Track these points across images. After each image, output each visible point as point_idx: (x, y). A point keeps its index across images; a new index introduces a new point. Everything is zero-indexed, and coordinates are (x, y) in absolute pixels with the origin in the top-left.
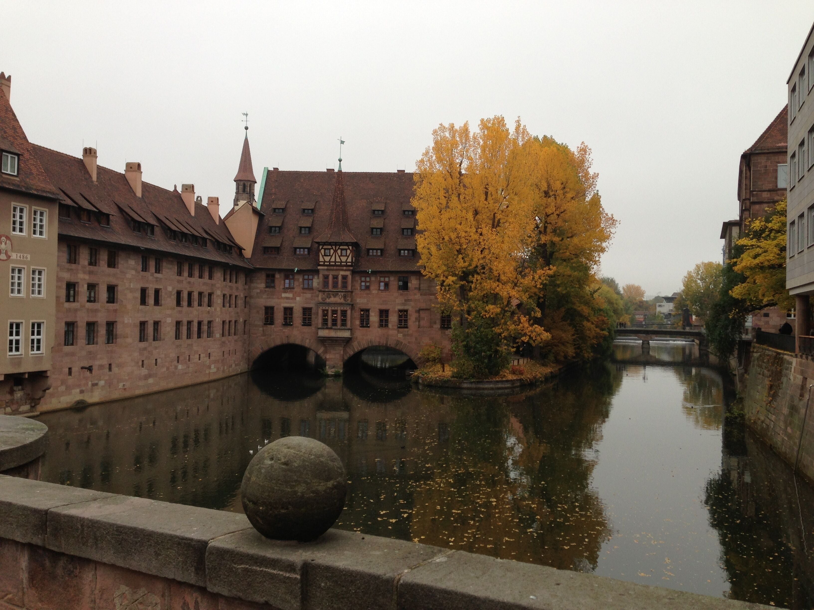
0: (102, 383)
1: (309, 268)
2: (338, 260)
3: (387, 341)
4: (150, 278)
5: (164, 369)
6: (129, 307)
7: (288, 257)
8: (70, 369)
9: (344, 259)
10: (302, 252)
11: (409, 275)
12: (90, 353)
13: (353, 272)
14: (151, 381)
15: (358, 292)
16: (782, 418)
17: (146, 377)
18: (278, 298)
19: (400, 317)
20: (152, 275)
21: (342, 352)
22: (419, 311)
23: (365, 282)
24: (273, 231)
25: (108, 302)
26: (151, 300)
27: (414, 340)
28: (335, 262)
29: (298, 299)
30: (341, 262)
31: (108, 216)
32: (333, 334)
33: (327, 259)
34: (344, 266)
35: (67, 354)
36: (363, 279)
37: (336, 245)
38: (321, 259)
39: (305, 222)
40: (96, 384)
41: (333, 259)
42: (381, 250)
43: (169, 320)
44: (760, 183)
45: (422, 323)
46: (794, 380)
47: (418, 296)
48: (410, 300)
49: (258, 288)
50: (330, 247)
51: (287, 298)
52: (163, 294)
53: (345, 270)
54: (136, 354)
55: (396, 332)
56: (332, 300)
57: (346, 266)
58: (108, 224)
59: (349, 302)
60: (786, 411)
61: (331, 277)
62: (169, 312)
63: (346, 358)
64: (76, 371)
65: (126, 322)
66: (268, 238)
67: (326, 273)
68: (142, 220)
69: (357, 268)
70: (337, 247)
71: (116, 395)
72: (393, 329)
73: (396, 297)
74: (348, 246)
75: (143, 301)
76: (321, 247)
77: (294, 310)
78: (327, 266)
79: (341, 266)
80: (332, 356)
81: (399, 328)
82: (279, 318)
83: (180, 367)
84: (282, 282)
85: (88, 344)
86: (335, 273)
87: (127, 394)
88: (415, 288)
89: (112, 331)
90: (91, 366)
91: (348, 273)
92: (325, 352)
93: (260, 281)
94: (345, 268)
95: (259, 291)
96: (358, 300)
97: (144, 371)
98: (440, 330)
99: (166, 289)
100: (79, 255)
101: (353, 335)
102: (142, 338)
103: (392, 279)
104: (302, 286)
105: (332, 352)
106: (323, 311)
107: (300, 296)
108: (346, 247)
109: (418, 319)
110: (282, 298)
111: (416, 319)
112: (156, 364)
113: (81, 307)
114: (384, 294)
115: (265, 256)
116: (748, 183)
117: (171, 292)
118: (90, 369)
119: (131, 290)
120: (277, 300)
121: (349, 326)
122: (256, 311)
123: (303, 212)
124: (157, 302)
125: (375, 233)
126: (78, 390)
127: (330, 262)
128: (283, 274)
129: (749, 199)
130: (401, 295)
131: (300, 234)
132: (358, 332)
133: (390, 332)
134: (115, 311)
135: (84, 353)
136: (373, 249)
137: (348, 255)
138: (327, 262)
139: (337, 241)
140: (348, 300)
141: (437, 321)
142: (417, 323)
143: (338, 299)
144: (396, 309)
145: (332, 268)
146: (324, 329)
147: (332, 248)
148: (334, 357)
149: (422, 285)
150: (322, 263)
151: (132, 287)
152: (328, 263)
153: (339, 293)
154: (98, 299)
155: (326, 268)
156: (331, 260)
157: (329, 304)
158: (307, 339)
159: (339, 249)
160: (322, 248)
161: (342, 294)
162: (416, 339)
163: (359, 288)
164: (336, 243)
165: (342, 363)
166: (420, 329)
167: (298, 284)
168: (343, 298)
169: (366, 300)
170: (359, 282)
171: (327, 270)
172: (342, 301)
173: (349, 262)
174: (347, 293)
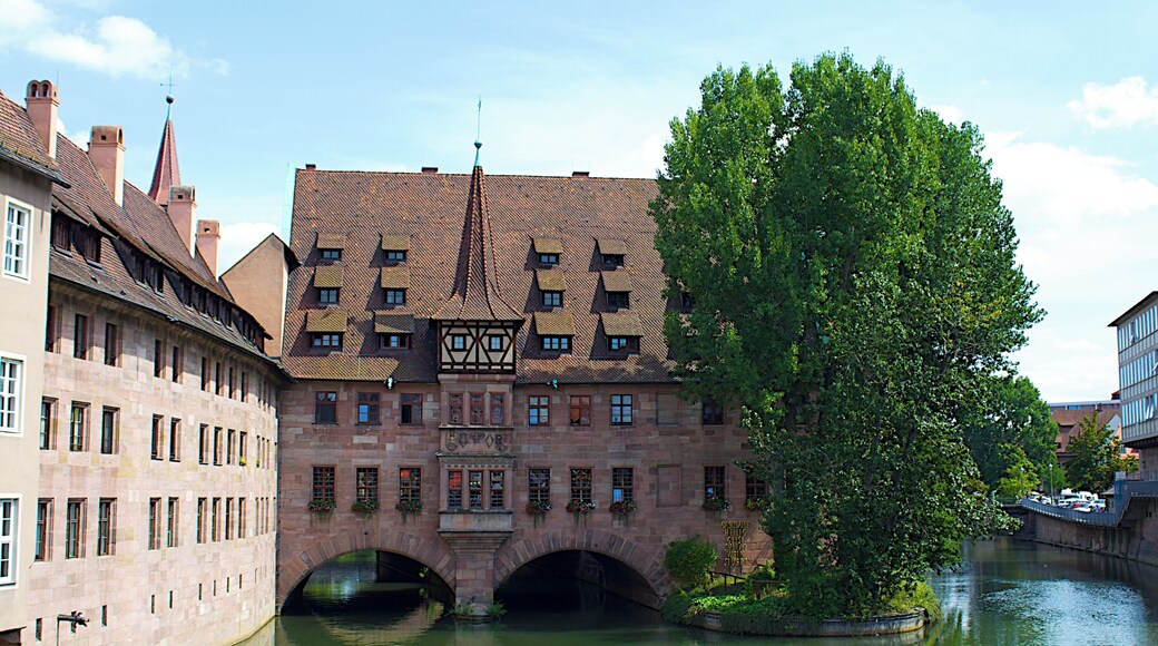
1: (417, 378)
2: (483, 359)
3: (589, 538)
4: (166, 392)
5: (183, 615)
6: (135, 463)
7: (362, 354)
8: (39, 622)
9: (496, 358)
10: (394, 342)
11: (634, 391)
12: (72, 578)
13: (516, 386)
15: (524, 429)
17: (157, 636)
18: (345, 447)
19: (616, 485)
20: (168, 385)
21: (491, 564)
22: (655, 471)
23: (538, 407)
24: (324, 299)
25: (102, 449)
26: (165, 447)
27: (648, 534)
28: (477, 363)
29: (389, 447)
30: (491, 364)
31: (98, 238)
32: (473, 524)
33: (459, 357)
34: (497, 372)
35: (37, 582)
36: (534, 401)
37: (478, 327)
38: (446, 358)
39: (391, 277)
41: (472, 358)
42: (570, 337)
43: (189, 496)
45: (663, 494)
47: (654, 438)
48: (638, 447)
49: (296, 424)
50: (465, 331)
51: (365, 446)
52: (182, 432)
53: (499, 382)
54: (144, 580)
55: (609, 516)
56: (471, 447)
57: (503, 372)
58: (98, 260)
59: (508, 452)
61: (466, 396)
62: (188, 476)
63: (499, 578)
64: (49, 624)
65: (130, 500)
66: (312, 313)
67: (456, 389)
69: (524, 377)
70: (481, 331)
72: (602, 511)
73: (608, 441)
74: (505, 328)
75: (155, 451)
76: (444, 331)
77: (381, 474)
78: (459, 372)
79: (489, 372)
80: (469, 575)
81: (616, 509)
82: (346, 491)
83: (203, 608)
84: (354, 410)
85: (68, 556)
86: (477, 389)
88: (649, 420)
89: (109, 523)
90: (74, 614)
91: (506, 388)
92: (454, 565)
93: (302, 409)
94: (498, 377)
95: (300, 431)
96: (524, 449)
97: (154, 622)
98: (704, 513)
99: (187, 421)
100: (60, 331)
101: (514, 524)
102: (151, 541)
103: (597, 400)
104: (398, 418)
105: (469, 564)
106: (451, 472)
107: (394, 442)
108: (502, 331)
109: (656, 487)
110: (354, 446)
111: (652, 486)
112: (171, 605)
113: (60, 461)
114: (581, 434)
115: (312, 351)
117: (192, 427)
119: (141, 422)
120: (341, 452)
121: (508, 507)
122: (292, 477)
123: (384, 257)
124: (172, 453)
125: (548, 302)
127: (464, 363)
128: (354, 392)
130: (619, 434)
131: (384, 304)
132: (526, 522)
133: (596, 517)
134: (114, 472)
135: (62, 580)
136: (551, 337)
137: (505, 348)
138: (459, 364)
139: (482, 318)
140: (506, 447)
141: (697, 491)
142: (655, 496)
143: (485, 446)
144: (609, 467)
145: (470, 376)
146: (453, 513)
147: (471, 334)
148: (473, 577)
149: (661, 413)
150: (449, 367)
151: (141, 414)
152: (462, 367)
153: (487, 434)
154: (88, 444)
155: (457, 376)
156: (468, 360)
157: (464, 457)
158: (411, 537)
159: (484, 334)
160: (447, 334)
161: (493, 434)
162: (653, 531)
163: (526, 421)
164: (478, 321)
165: (492, 590)
166: (661, 510)
167: (388, 415)
168: (494, 445)
169: (541, 447)
170: (526, 408)
171: (459, 380)
172: (493, 449)
173: (508, 364)
174: (503, 434)
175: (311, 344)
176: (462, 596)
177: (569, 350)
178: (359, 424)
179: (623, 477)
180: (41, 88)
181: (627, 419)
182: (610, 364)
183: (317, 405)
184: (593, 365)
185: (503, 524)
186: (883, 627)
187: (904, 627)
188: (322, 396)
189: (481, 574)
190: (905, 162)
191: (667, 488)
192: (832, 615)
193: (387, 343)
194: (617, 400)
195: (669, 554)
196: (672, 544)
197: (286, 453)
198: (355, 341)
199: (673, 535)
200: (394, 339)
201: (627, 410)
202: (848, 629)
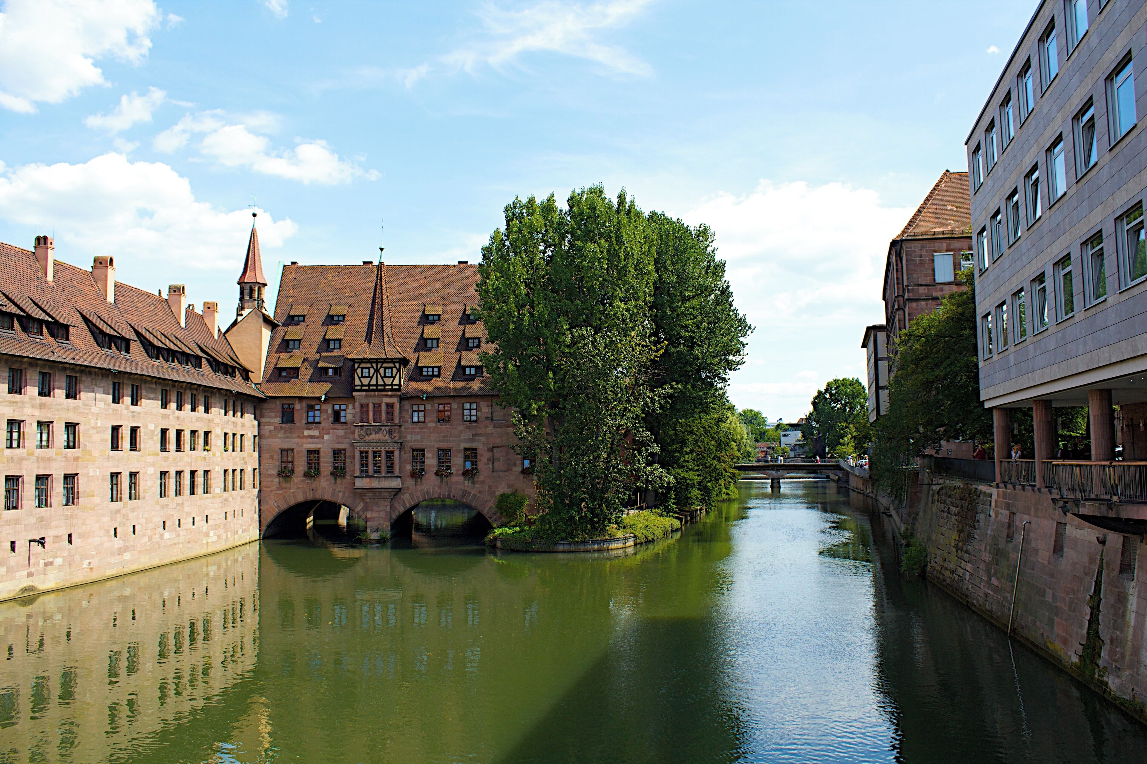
0: (59, 561)
1: (341, 395)
2: (380, 382)
3: (449, 492)
4: (125, 412)
5: (146, 539)
6: (96, 453)
7: (311, 380)
8: (13, 543)
9: (388, 381)
10: (330, 372)
11: (478, 400)
12: (41, 519)
13: (402, 399)
14: (127, 556)
15: (409, 425)
16: (982, 566)
17: (121, 551)
18: (299, 437)
19: (466, 458)
20: (127, 408)
21: (388, 508)
22: (491, 450)
23: (418, 411)
24: (291, 346)
25: (68, 447)
26: (125, 442)
27: (486, 489)
28: (377, 385)
29: (326, 437)
30: (385, 385)
31: (66, 327)
32: (375, 484)
33: (366, 381)
34: (389, 390)
35: (8, 522)
36: (415, 408)
37: (377, 363)
38: (357, 382)
39: (333, 332)
40: (51, 563)
41: (373, 382)
42: (439, 368)
43: (151, 470)
44: (915, 276)
45: (496, 464)
46: (996, 516)
47: (490, 429)
48: (481, 435)
49: (269, 424)
50: (369, 365)
51: (311, 437)
52: (141, 435)
53: (391, 396)
54: (106, 519)
55: (462, 478)
56: (374, 437)
57: (392, 390)
58: (67, 339)
59: (396, 439)
60: (987, 557)
61: (371, 406)
62: (150, 459)
63: (394, 517)
64: (21, 545)
65: (90, 474)
66: (283, 355)
67: (364, 401)
68: (115, 334)
69: (407, 393)
70: (379, 365)
71: (79, 578)
72: (457, 475)
73: (461, 432)
74: (394, 363)
75: (115, 445)
76: (356, 365)
77: (322, 453)
78: (366, 390)
79: (384, 390)
80: (375, 514)
81: (466, 473)
82: (301, 466)
83: (167, 535)
84: (305, 415)
85: (39, 507)
86: (377, 401)
87: (94, 576)
88: (487, 418)
89: (73, 488)
90: (43, 538)
91: (394, 400)
92: (366, 509)
93: (273, 415)
94: (390, 393)
95: (272, 428)
96: (409, 437)
97: (118, 543)
98: (522, 476)
99: (147, 427)
100: (26, 382)
101: (403, 484)
102: (115, 497)
103: (454, 406)
104: (331, 419)
105: (375, 508)
106: (362, 453)
107: (328, 434)
108: (392, 365)
109: (492, 460)
110: (304, 437)
111: (489, 459)
112: (134, 532)
113: (28, 454)
114: (444, 427)
115: (281, 379)
116: (900, 277)
117: (153, 431)
118: (41, 542)
119: (99, 430)
120: (297, 440)
121: (397, 473)
122: (268, 456)
123: (331, 320)
124: (134, 446)
125: (429, 345)
126: (25, 573)
127: (369, 385)
128: (304, 404)
129: (903, 297)
130: (468, 427)
131: (328, 349)
132: (410, 482)
133: (454, 479)
134: (76, 459)
135: (33, 520)
136: (428, 367)
137: (394, 375)
138: (365, 386)
139: (379, 357)
140: (395, 437)
141: (517, 462)
142: (491, 466)
143: (382, 436)
144: (462, 448)
145: (372, 393)
146: (363, 477)
147: (373, 367)
148: (378, 515)
149: (495, 414)
150: (359, 388)
151: (99, 425)
152: (367, 388)
153: (383, 428)
154: (52, 444)
155: (364, 393)
156: (371, 383)
157: (369, 443)
158: (339, 491)
159: (381, 367)
160: (358, 367)
161: (387, 428)
162: (490, 487)
163: (409, 420)
164: (377, 359)
165: (389, 524)
166: (495, 474)
167: (325, 417)
168: (388, 435)
169: (419, 436)
170: (410, 411)
171: (366, 396)
172: (387, 437)
173: (396, 385)
174: (394, 428)
175: (280, 375)
176: (371, 527)
177: (438, 376)
178: (308, 423)
179: (471, 453)
180: (42, 241)
181: (474, 418)
182: (463, 384)
183: (283, 412)
184: (452, 385)
185: (395, 483)
186: (596, 547)
187: (612, 546)
188: (286, 406)
189: (383, 514)
190: (622, 255)
191: (498, 459)
192: (562, 539)
193: (327, 373)
194: (467, 406)
195: (500, 501)
196: (501, 495)
197: (264, 442)
198: (306, 372)
199: (502, 489)
200: (330, 370)
201: (474, 412)
202: (572, 548)
